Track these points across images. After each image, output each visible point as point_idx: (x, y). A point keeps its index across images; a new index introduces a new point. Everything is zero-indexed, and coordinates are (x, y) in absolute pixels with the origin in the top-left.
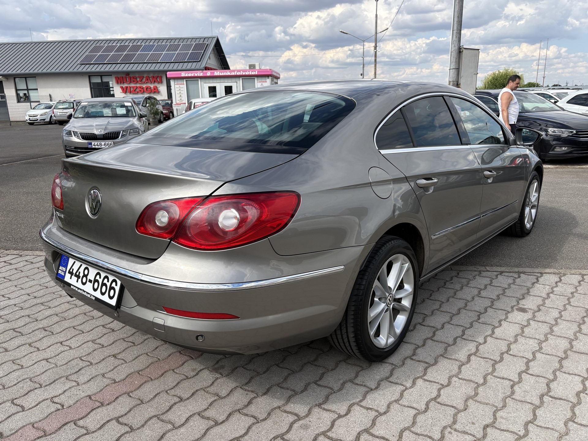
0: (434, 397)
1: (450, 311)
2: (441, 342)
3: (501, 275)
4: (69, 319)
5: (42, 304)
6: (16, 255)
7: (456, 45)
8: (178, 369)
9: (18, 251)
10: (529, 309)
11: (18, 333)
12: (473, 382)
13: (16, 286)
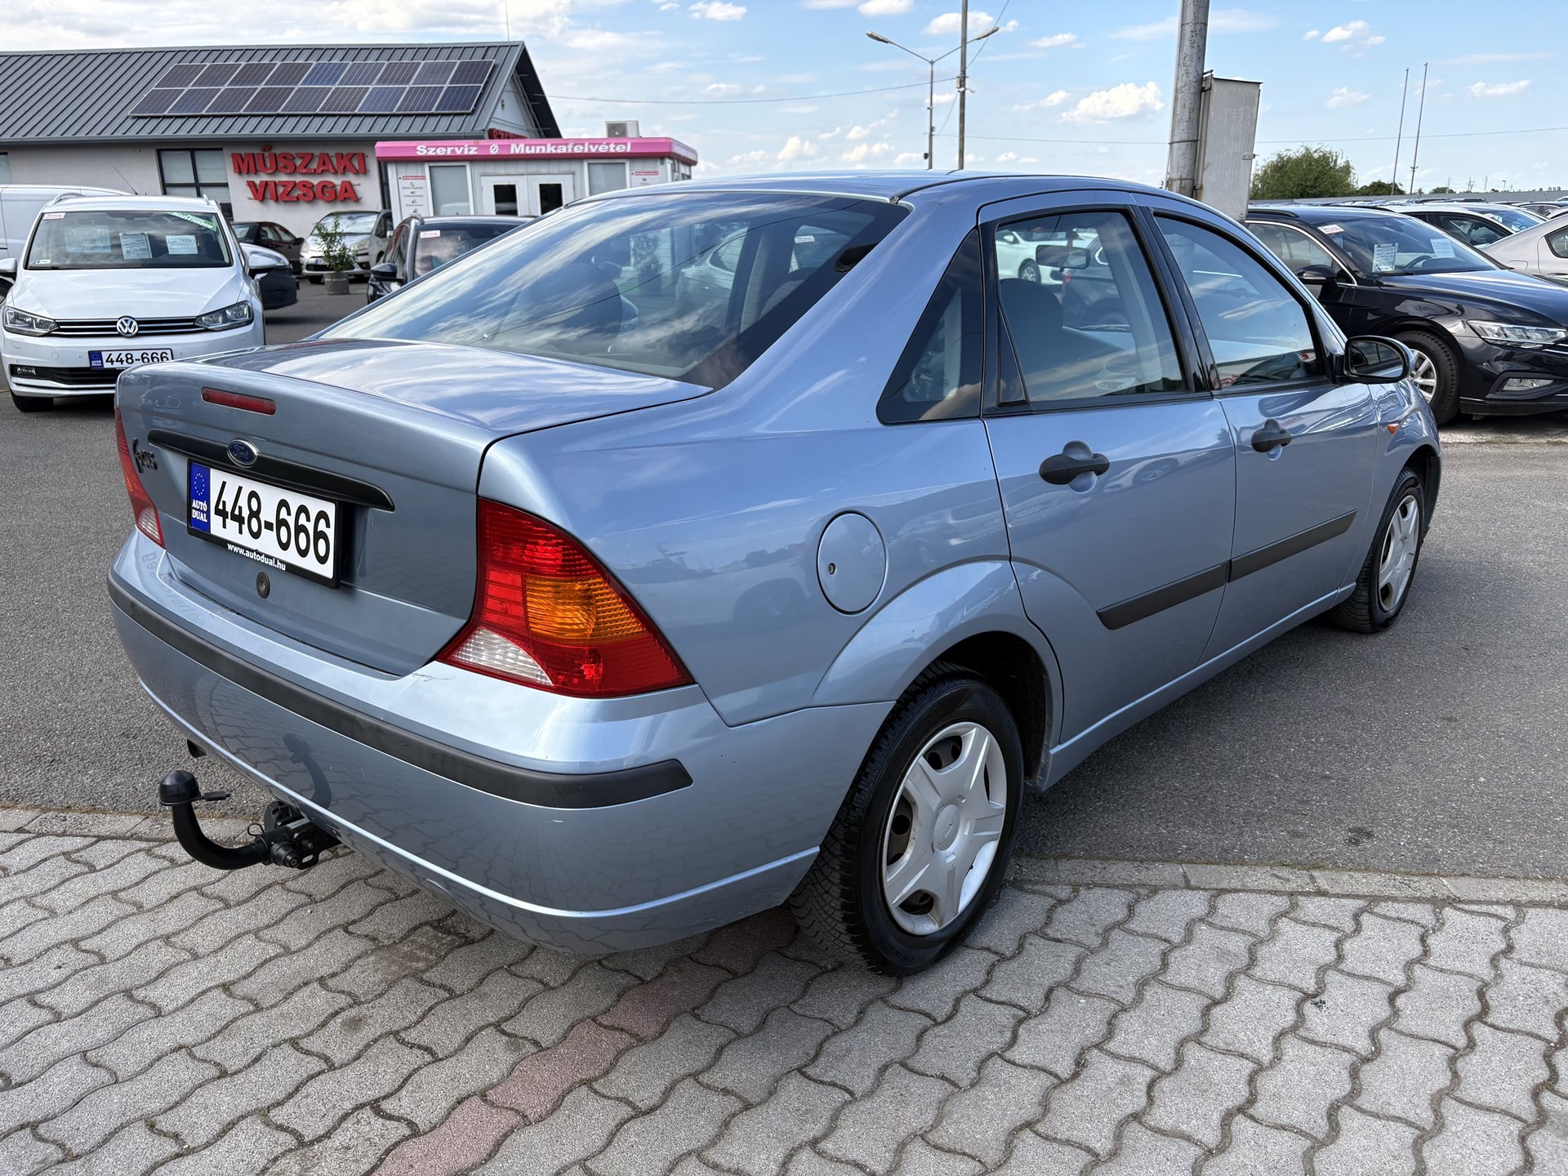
7: (1191, 69)
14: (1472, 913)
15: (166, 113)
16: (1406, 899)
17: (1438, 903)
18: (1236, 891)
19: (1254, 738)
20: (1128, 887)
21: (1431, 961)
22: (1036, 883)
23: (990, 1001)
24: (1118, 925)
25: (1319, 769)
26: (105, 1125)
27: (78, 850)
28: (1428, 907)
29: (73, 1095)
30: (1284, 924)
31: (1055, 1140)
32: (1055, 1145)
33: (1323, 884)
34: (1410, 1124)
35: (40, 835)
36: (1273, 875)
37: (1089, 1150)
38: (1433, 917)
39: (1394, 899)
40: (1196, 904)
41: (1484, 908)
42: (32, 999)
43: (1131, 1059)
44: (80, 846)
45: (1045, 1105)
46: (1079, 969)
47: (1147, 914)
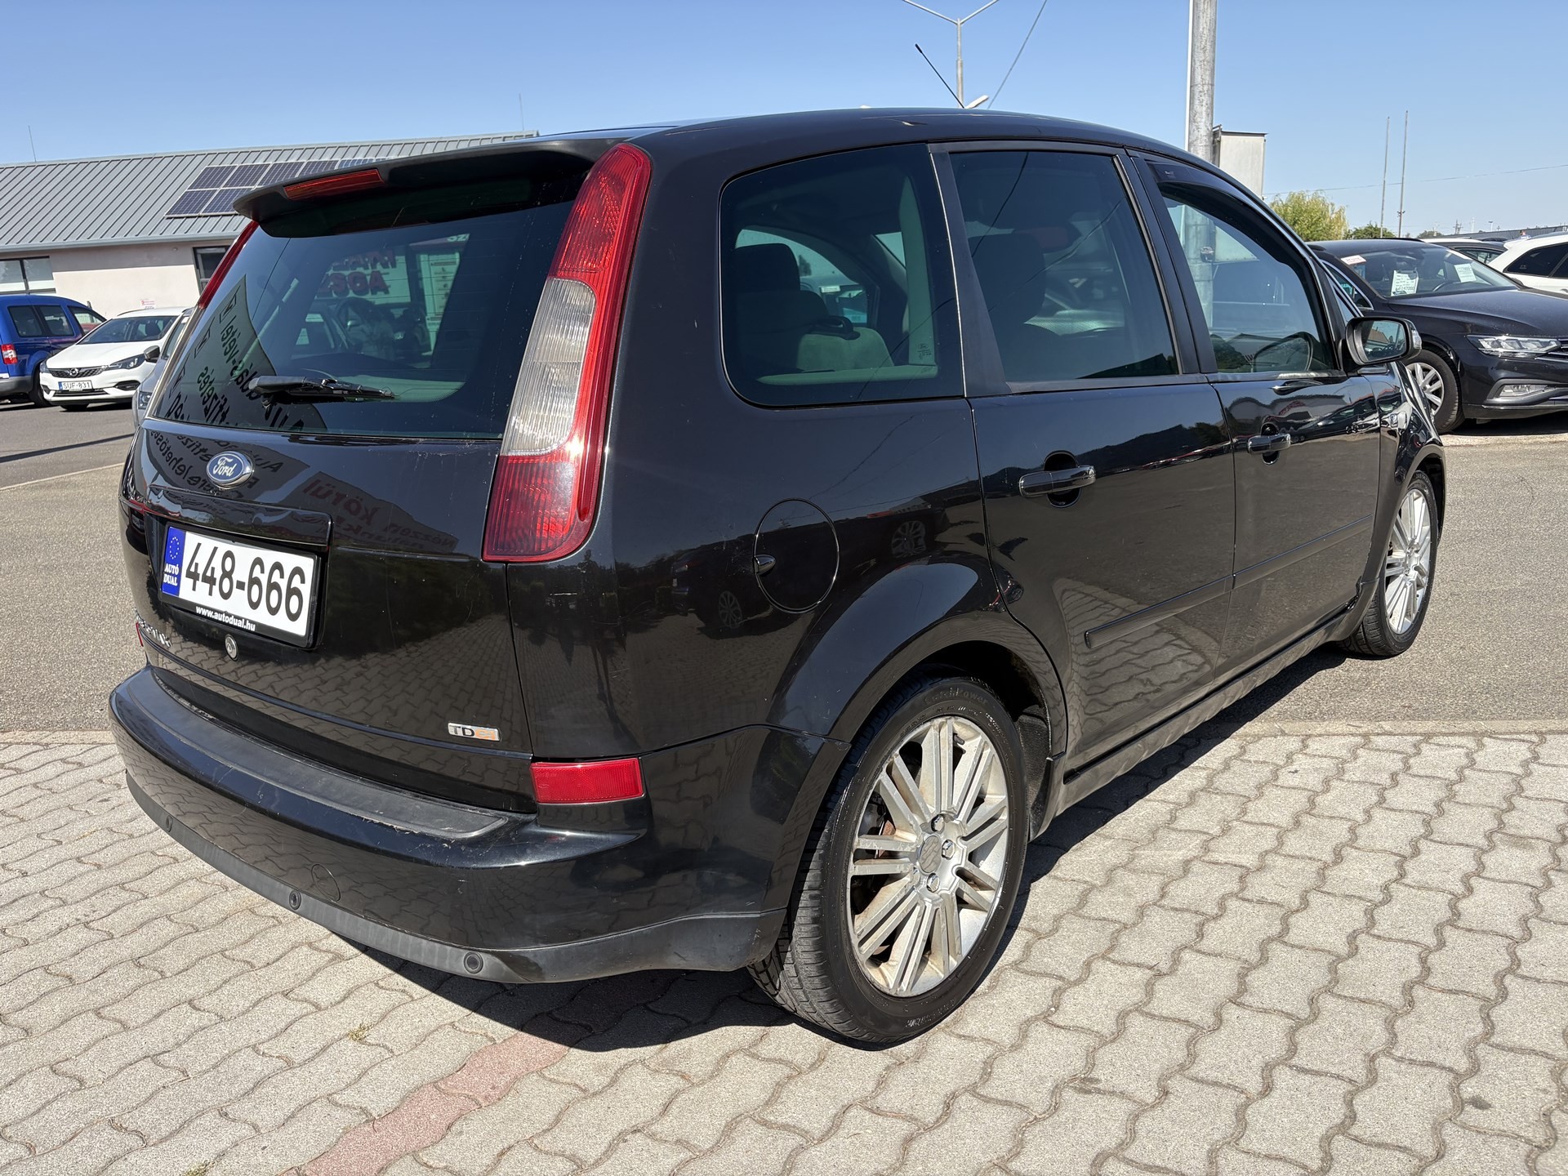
0: (1338, 1121)
1: (1313, 853)
2: (1316, 950)
3: (1427, 742)
4: (205, 929)
5: (122, 886)
6: (35, 744)
7: (1202, 125)
8: (554, 1069)
9: (36, 734)
10: (1538, 838)
11: (60, 978)
12: (1443, 1068)
13: (39, 836)
14: (1506, 739)
15: (201, 214)
16: (1453, 734)
17: (1478, 736)
18: (1320, 735)
21: (1476, 767)
24: (1236, 757)
28: (1472, 738)
30: (1361, 752)
31: (1217, 863)
33: (1387, 726)
34: (1471, 846)
36: (1349, 725)
37: (1241, 866)
38: (1475, 743)
39: (1444, 734)
40: (1293, 744)
41: (1515, 736)
43: (1263, 824)
45: (1206, 849)
46: (1212, 781)
47: (1257, 752)
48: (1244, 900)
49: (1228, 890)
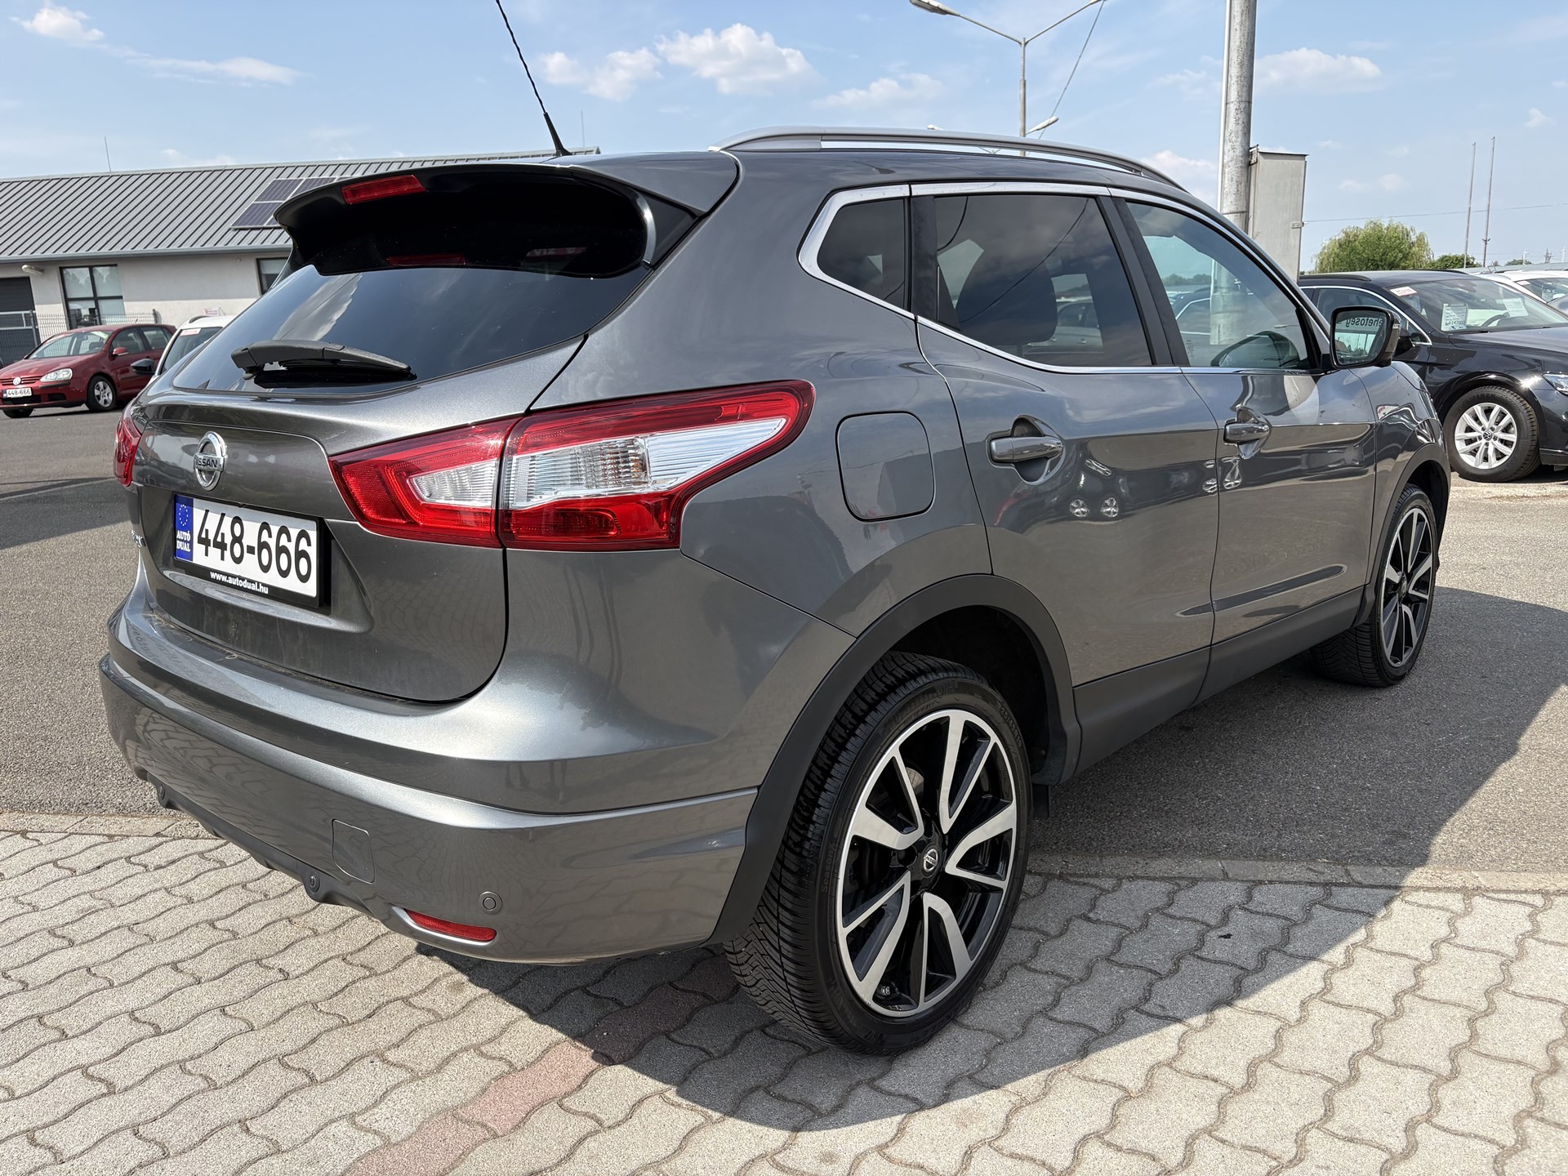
1: (1221, 1071)
7: (1238, 145)
10: (1519, 1063)
14: (1505, 901)
15: (265, 225)
16: (1438, 889)
17: (1468, 893)
18: (1271, 882)
19: (1297, 756)
20: (1170, 879)
21: (1457, 941)
22: (1082, 876)
23: (1035, 971)
24: (1158, 909)
25: (1361, 782)
26: (243, 1063)
27: (211, 850)
28: (1460, 896)
29: (215, 1040)
30: (1317, 910)
31: (1091, 1080)
32: (1091, 1084)
33: (1358, 877)
34: (1429, 1071)
35: (174, 839)
36: (1310, 869)
37: (1121, 1087)
38: (1461, 905)
39: (1428, 889)
40: (1234, 893)
41: (1513, 897)
42: (174, 966)
43: (1165, 1018)
44: (212, 847)
46: (1120, 946)
47: (1186, 901)
48: (1109, 1145)
49: (1095, 1127)
